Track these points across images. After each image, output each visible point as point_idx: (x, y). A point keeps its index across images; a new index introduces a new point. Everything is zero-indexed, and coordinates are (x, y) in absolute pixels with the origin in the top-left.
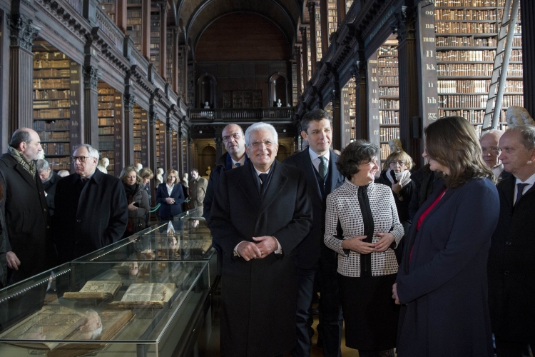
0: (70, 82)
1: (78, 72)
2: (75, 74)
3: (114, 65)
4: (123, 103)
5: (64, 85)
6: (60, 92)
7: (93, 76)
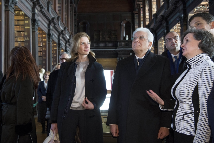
0: (25, 28)
1: (29, 22)
2: (27, 23)
3: (44, 18)
4: (47, 39)
5: (21, 29)
6: (19, 33)
7: (36, 24)
